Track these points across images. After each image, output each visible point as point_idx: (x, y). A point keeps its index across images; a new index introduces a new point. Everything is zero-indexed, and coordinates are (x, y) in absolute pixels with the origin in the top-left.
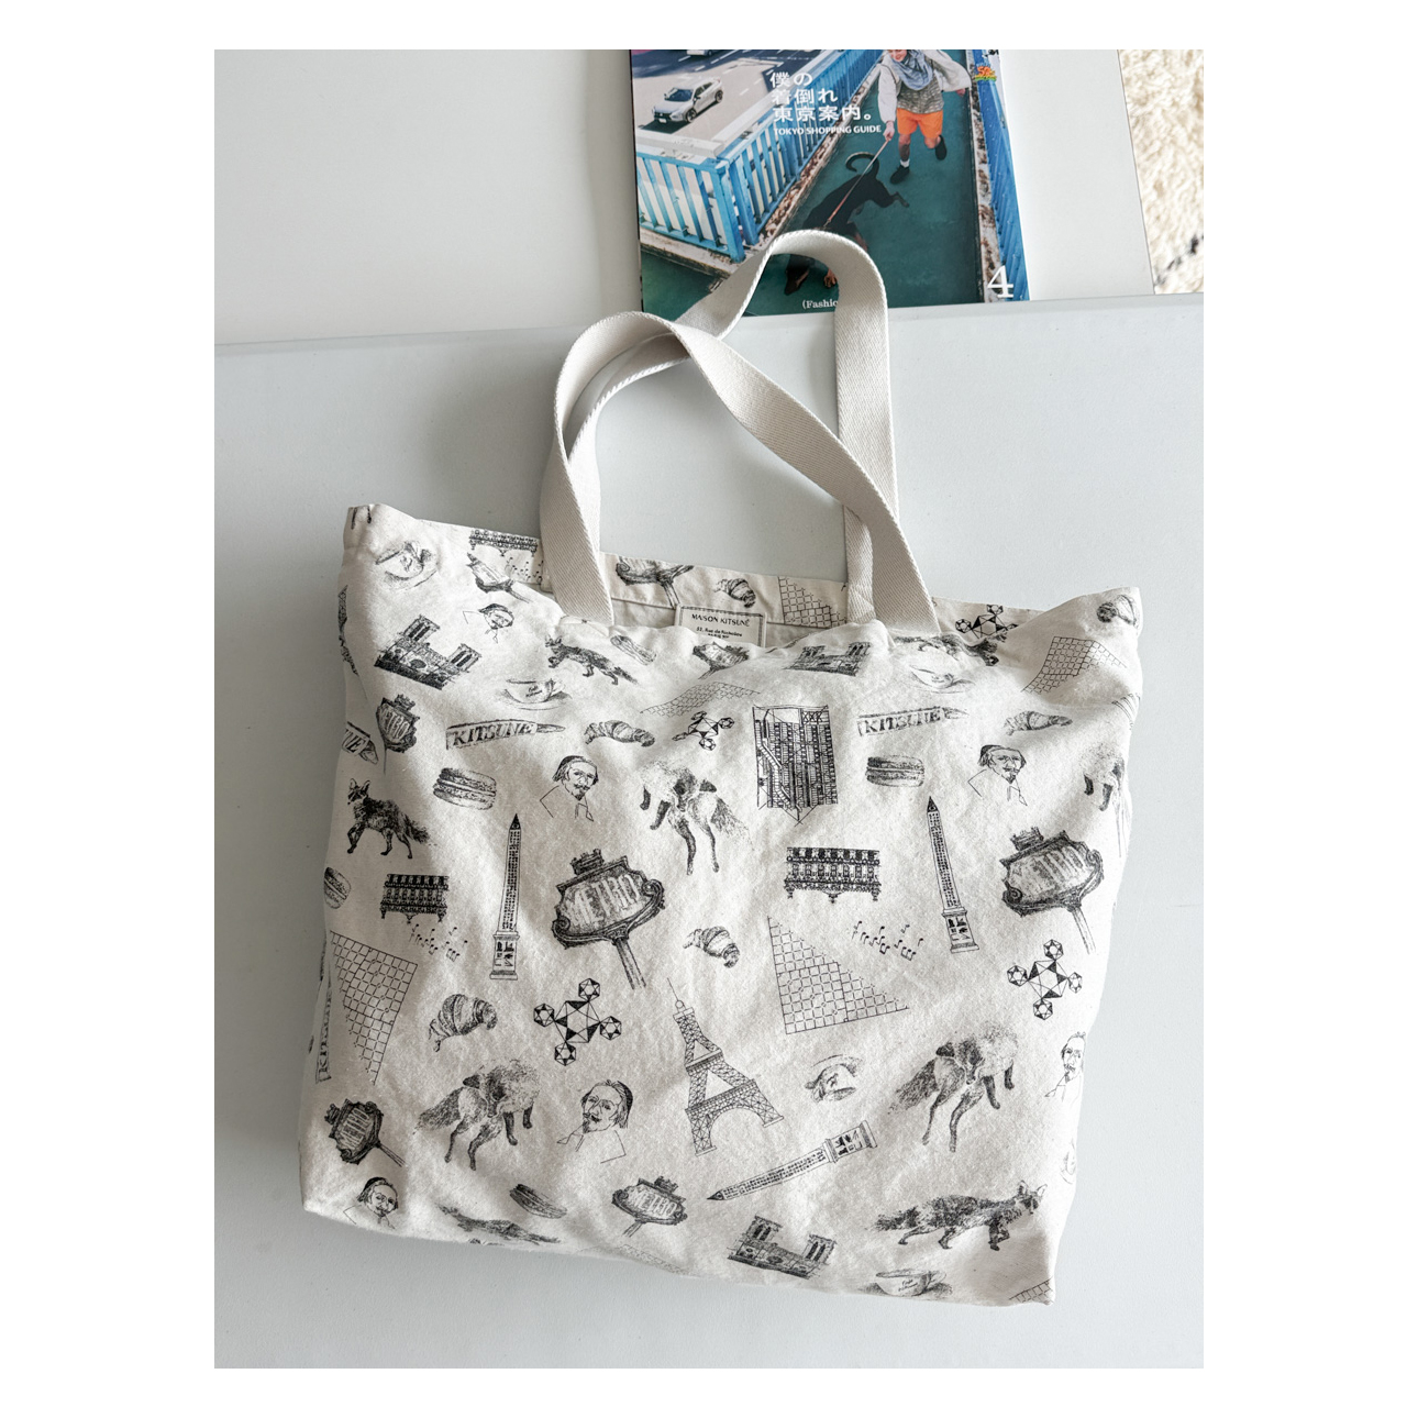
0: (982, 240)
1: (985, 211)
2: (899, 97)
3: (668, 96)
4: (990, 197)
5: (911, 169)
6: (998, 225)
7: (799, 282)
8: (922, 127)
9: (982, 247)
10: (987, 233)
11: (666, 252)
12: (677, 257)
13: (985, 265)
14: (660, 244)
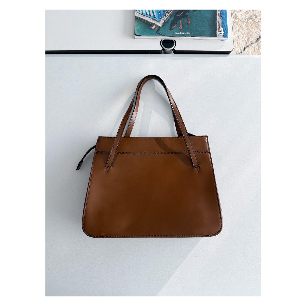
0: (218, 21)
1: (219, 14)
4: (220, 11)
6: (221, 18)
7: (173, 28)
9: (218, 23)
10: (219, 20)
11: (141, 18)
12: (144, 20)
13: (218, 27)
14: (140, 16)
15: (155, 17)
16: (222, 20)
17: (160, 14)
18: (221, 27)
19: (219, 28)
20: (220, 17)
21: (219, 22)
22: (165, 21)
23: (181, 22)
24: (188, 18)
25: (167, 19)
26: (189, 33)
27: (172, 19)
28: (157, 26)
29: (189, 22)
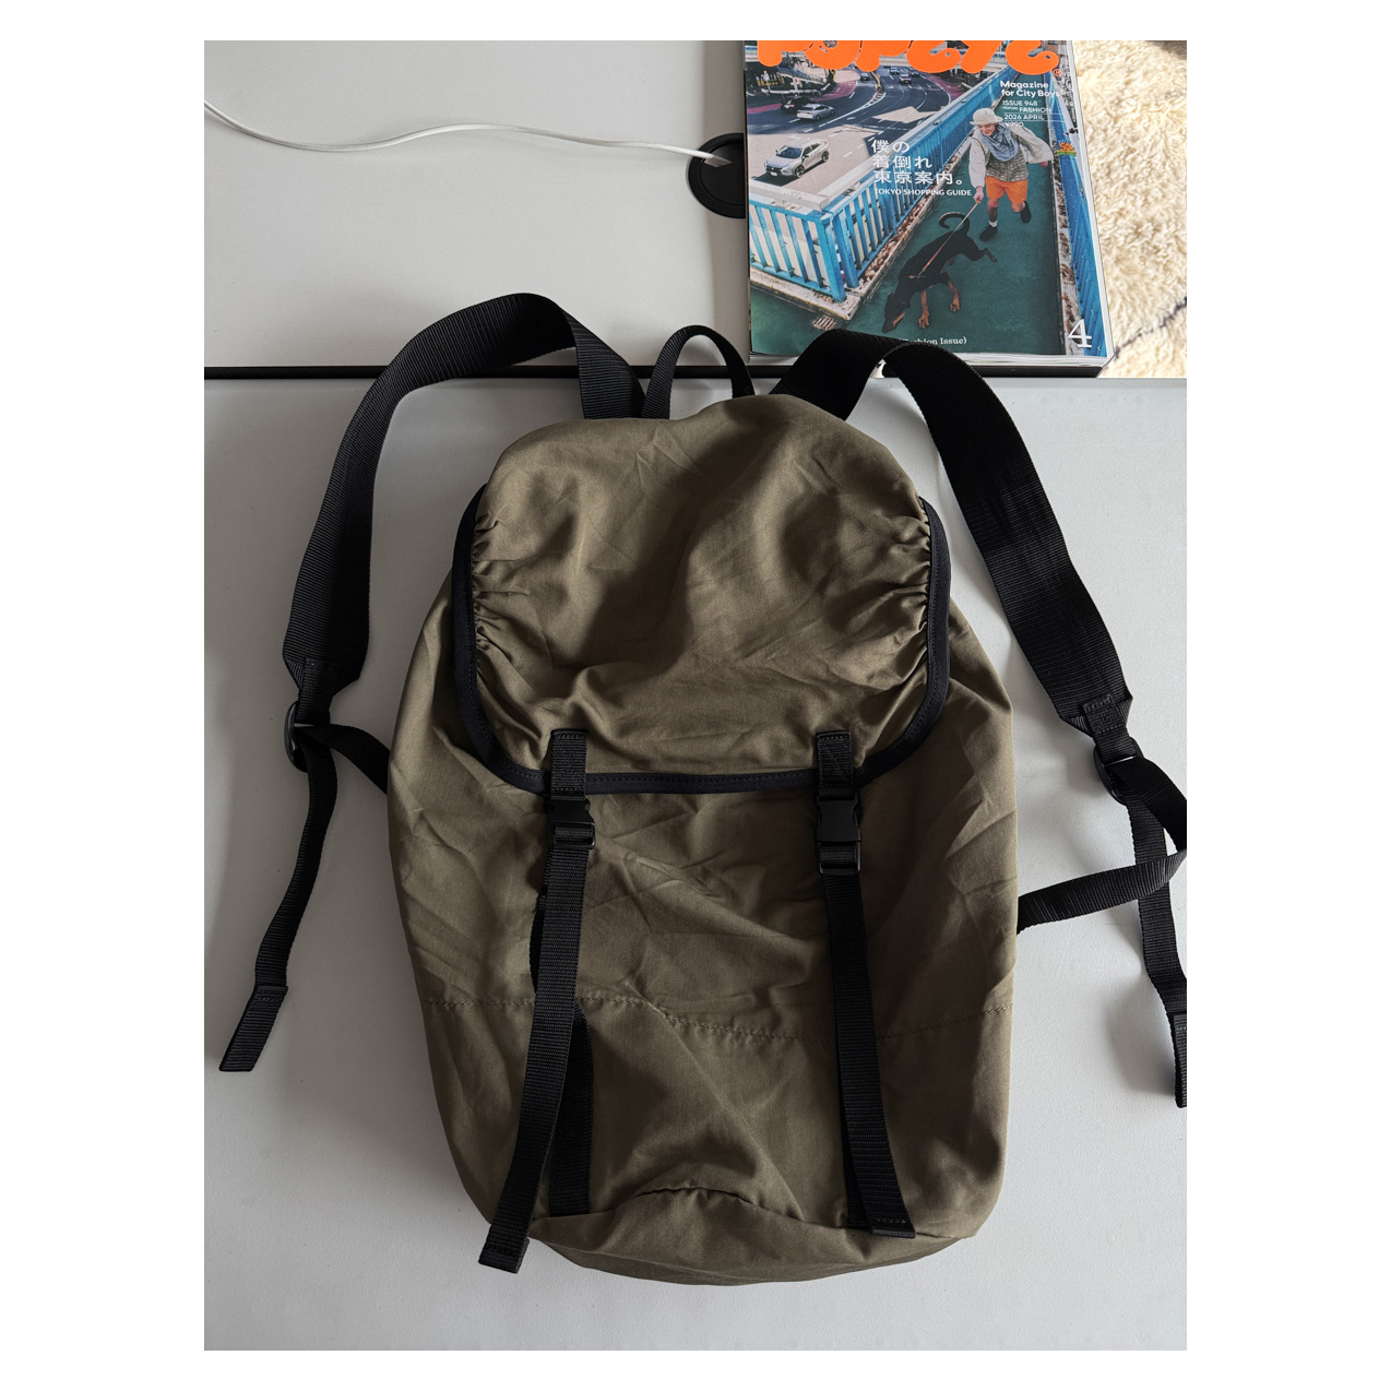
0: (1063, 295)
1: (1066, 270)
2: (988, 166)
3: (780, 152)
4: (1070, 257)
5: (999, 229)
6: (1077, 283)
7: (895, 322)
8: (1009, 195)
9: (1063, 301)
10: (1068, 289)
11: (773, 290)
12: (783, 295)
13: (1065, 318)
14: (768, 282)
15: (825, 283)
16: (1079, 290)
17: (842, 272)
18: (1077, 318)
19: (1072, 319)
20: (1072, 277)
21: (1067, 300)
22: (862, 299)
23: (924, 300)
24: (951, 286)
25: (869, 291)
26: (956, 342)
27: (890, 290)
28: (835, 317)
29: (956, 302)
